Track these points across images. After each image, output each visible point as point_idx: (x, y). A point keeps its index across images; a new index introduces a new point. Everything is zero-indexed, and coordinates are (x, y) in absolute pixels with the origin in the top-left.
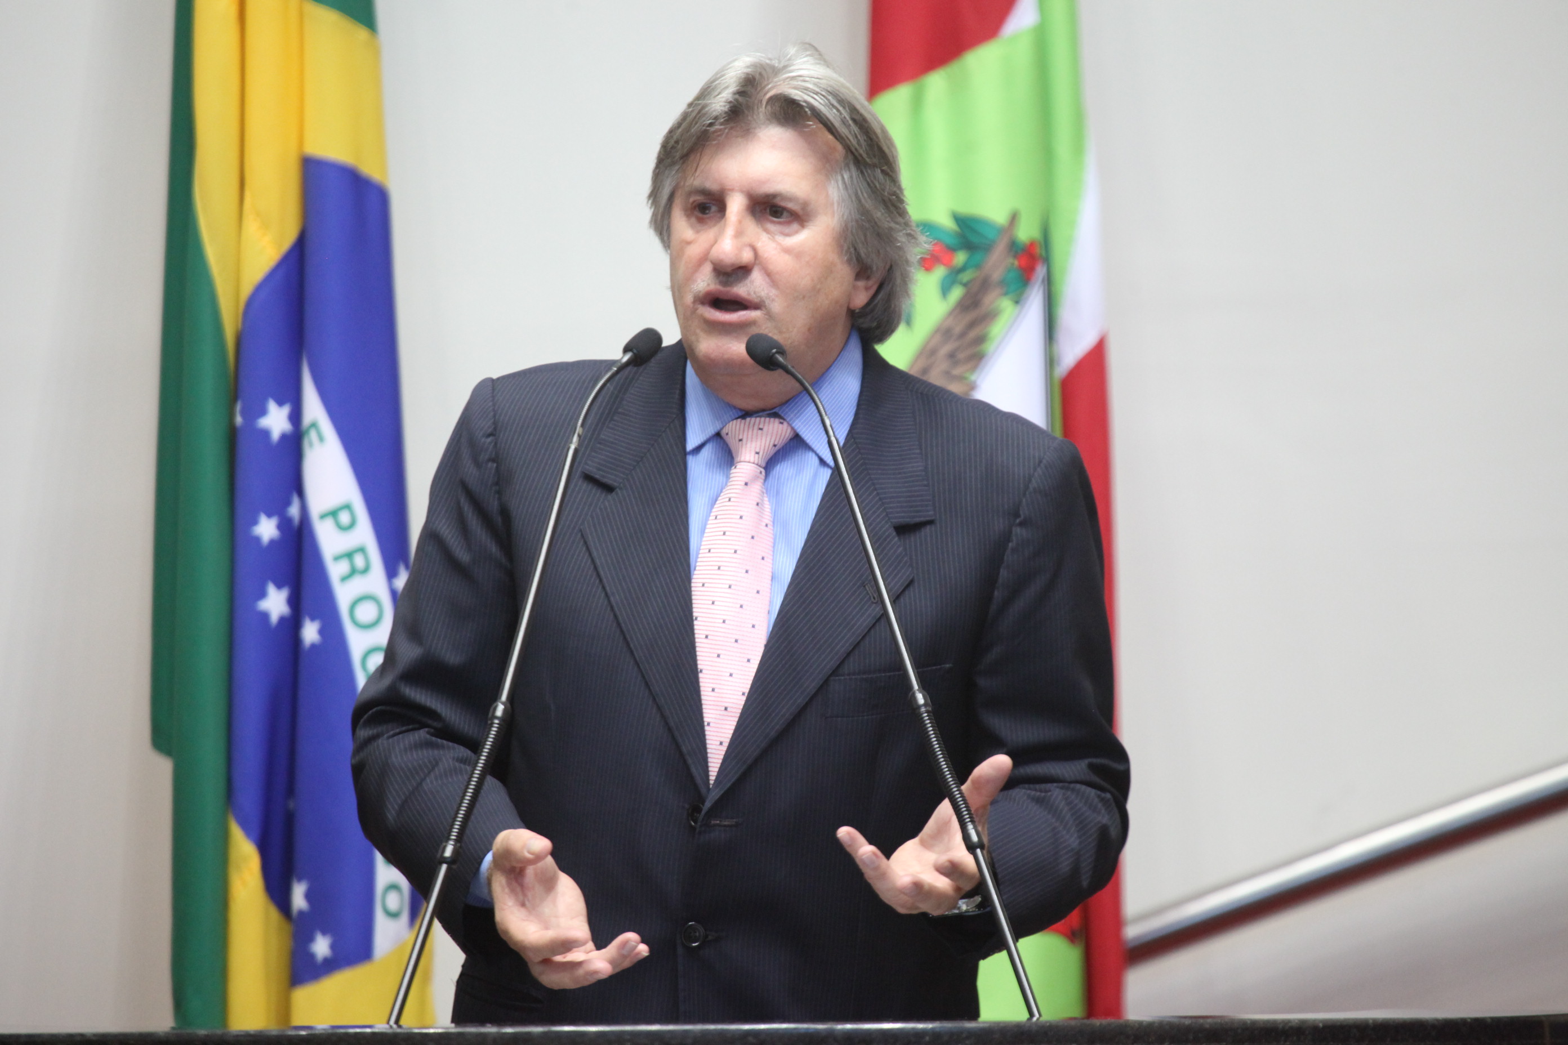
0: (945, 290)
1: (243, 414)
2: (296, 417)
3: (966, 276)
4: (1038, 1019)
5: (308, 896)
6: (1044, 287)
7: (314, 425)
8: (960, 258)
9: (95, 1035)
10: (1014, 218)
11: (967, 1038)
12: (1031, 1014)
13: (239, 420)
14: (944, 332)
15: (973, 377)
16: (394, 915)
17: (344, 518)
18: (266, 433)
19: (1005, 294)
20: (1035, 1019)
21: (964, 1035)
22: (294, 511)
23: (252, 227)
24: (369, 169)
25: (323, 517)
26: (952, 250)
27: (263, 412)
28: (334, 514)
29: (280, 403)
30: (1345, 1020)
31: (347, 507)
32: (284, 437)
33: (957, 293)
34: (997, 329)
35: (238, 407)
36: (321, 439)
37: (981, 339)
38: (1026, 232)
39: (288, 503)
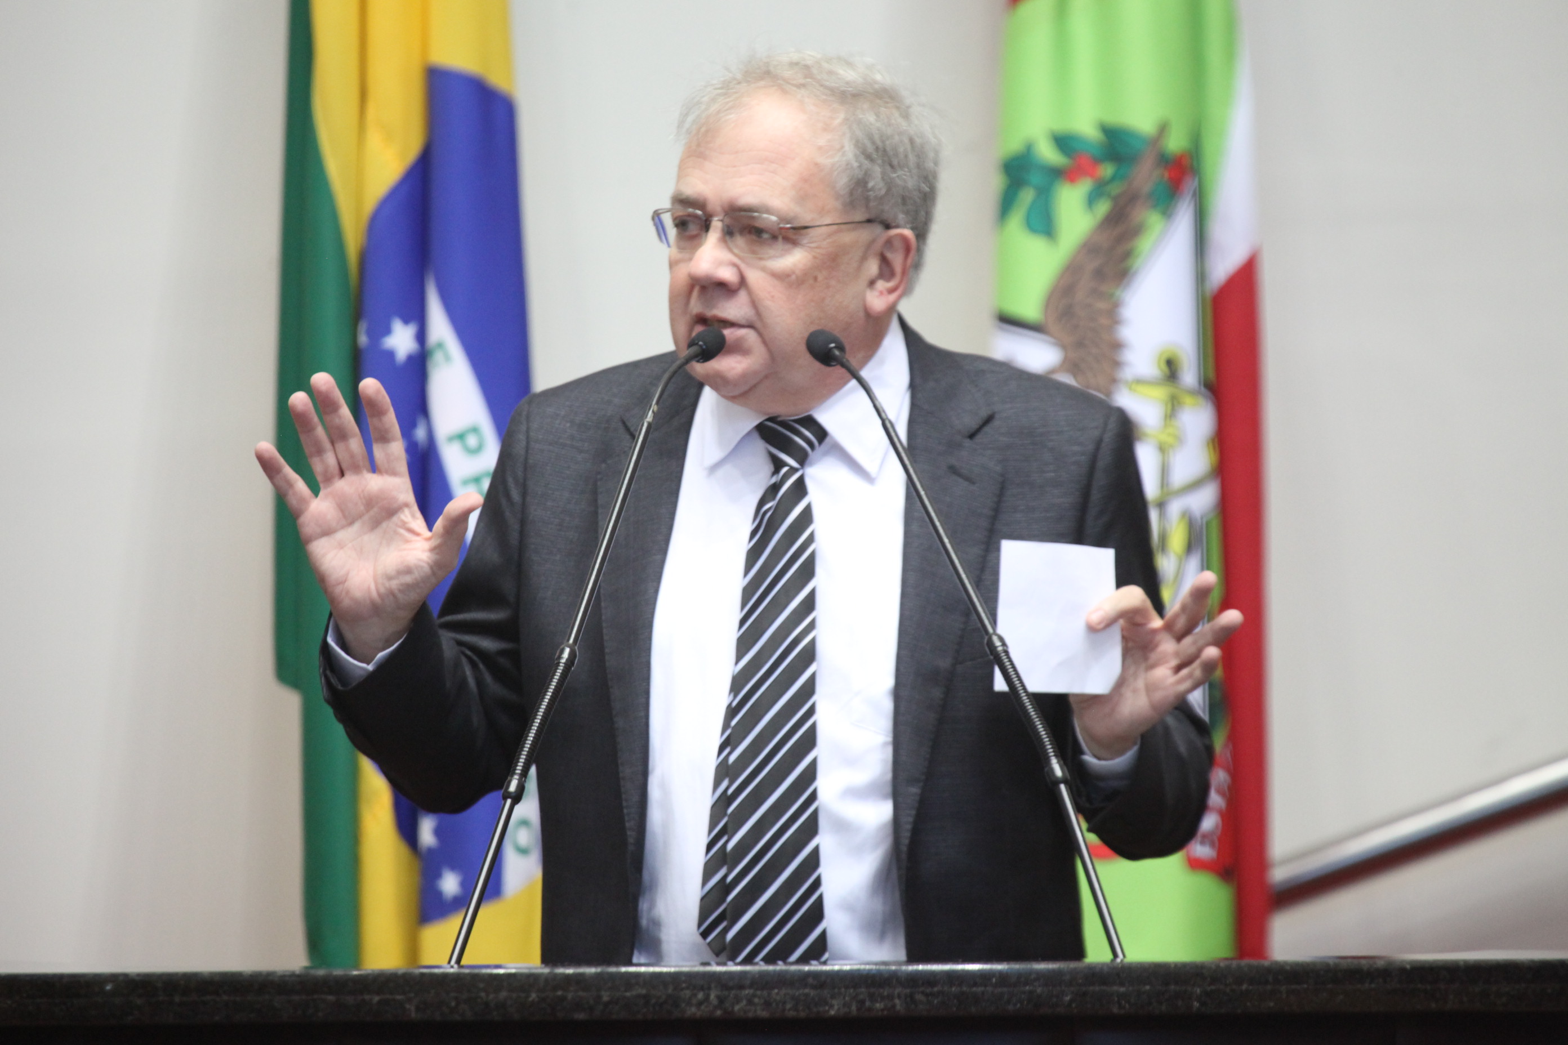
0: (1091, 200)
1: (370, 333)
2: (421, 336)
3: (1116, 189)
4: (1122, 961)
5: (438, 832)
6: (1196, 201)
7: (440, 345)
8: (1107, 170)
9: (139, 975)
10: (1163, 129)
11: (1037, 979)
12: (1115, 955)
13: (363, 339)
14: (1089, 248)
15: (1118, 293)
16: (523, 851)
17: (472, 441)
18: (391, 354)
19: (1154, 206)
20: (1119, 960)
21: (1033, 977)
22: (420, 433)
23: (374, 140)
24: (497, 79)
25: (451, 439)
26: (1096, 161)
27: (388, 331)
28: (461, 437)
29: (406, 321)
30: (1435, 961)
31: (475, 430)
32: (410, 358)
33: (1103, 208)
34: (1145, 244)
35: (363, 327)
36: (448, 358)
37: (1128, 255)
38: (1175, 143)
39: (413, 425)
